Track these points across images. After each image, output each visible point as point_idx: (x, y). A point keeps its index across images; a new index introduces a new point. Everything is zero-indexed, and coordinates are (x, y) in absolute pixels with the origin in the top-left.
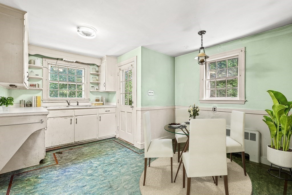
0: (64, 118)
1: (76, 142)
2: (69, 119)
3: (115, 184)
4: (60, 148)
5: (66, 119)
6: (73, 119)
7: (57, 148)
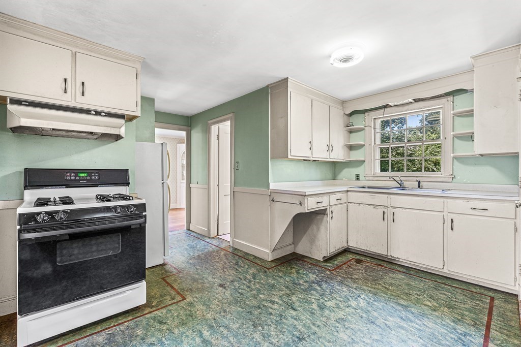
0: (373, 206)
1: (393, 257)
2: (381, 211)
3: (310, 343)
4: (370, 256)
5: (375, 210)
6: (389, 212)
7: (366, 254)
